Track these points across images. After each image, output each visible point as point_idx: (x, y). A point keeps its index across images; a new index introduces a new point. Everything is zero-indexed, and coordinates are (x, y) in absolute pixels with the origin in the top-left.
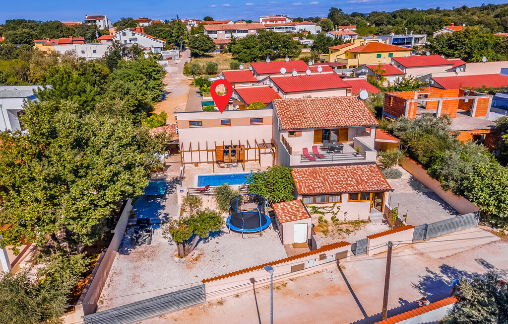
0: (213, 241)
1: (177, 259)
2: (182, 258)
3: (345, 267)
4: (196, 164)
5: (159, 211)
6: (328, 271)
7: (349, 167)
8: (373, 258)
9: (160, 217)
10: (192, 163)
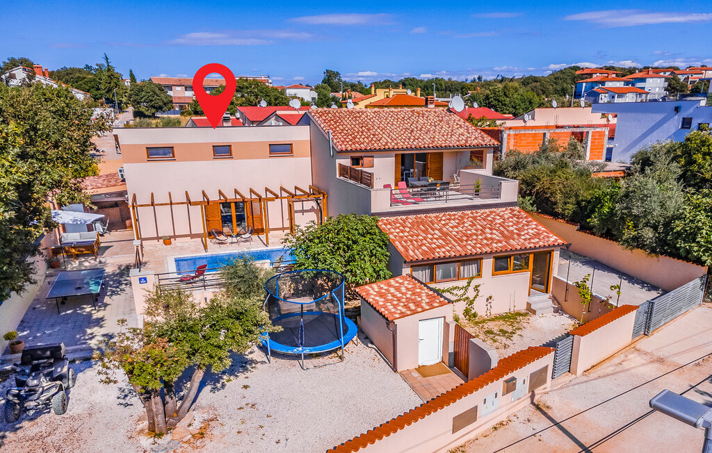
0: (234, 384)
1: (146, 442)
2: (160, 435)
3: (548, 404)
4: (167, 241)
5: (89, 331)
6: (521, 419)
7: (477, 213)
8: (585, 379)
9: (93, 343)
10: (158, 238)
